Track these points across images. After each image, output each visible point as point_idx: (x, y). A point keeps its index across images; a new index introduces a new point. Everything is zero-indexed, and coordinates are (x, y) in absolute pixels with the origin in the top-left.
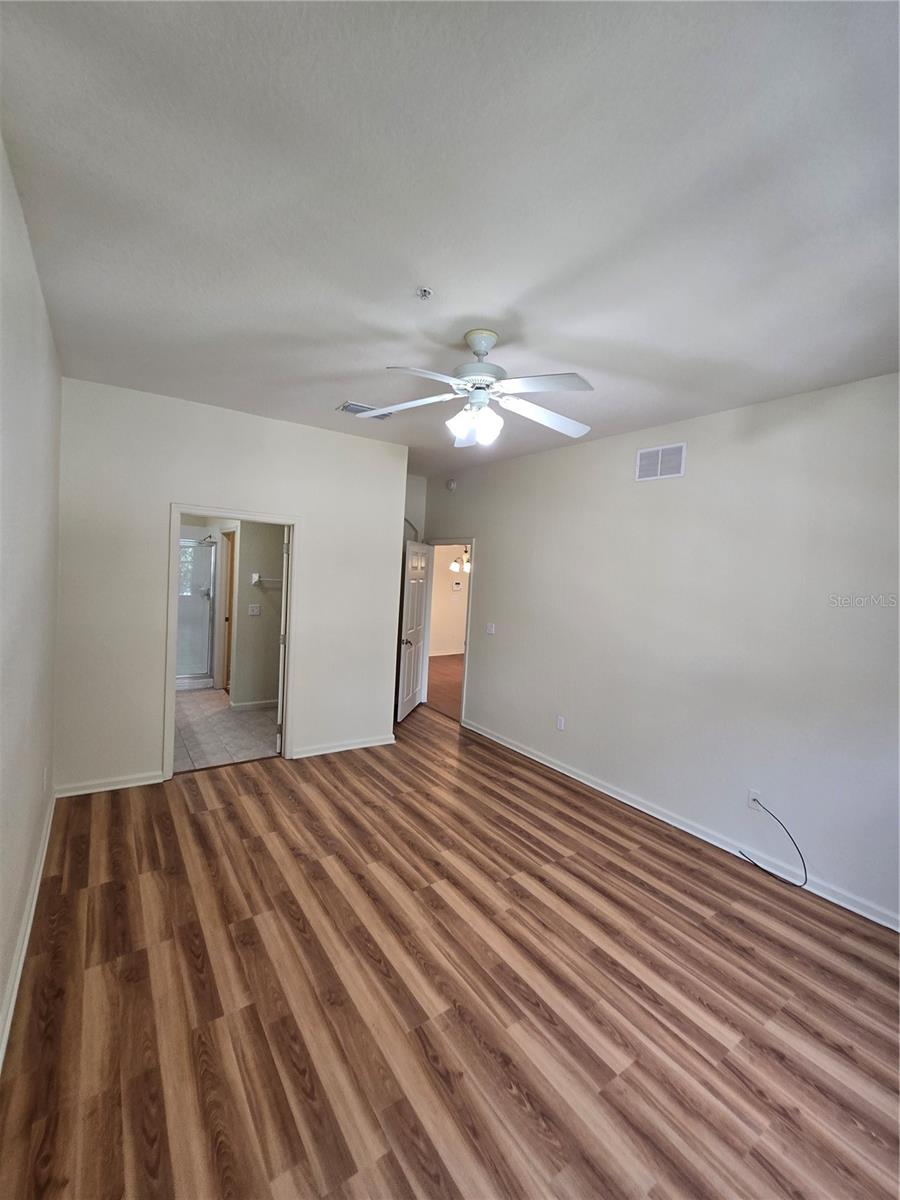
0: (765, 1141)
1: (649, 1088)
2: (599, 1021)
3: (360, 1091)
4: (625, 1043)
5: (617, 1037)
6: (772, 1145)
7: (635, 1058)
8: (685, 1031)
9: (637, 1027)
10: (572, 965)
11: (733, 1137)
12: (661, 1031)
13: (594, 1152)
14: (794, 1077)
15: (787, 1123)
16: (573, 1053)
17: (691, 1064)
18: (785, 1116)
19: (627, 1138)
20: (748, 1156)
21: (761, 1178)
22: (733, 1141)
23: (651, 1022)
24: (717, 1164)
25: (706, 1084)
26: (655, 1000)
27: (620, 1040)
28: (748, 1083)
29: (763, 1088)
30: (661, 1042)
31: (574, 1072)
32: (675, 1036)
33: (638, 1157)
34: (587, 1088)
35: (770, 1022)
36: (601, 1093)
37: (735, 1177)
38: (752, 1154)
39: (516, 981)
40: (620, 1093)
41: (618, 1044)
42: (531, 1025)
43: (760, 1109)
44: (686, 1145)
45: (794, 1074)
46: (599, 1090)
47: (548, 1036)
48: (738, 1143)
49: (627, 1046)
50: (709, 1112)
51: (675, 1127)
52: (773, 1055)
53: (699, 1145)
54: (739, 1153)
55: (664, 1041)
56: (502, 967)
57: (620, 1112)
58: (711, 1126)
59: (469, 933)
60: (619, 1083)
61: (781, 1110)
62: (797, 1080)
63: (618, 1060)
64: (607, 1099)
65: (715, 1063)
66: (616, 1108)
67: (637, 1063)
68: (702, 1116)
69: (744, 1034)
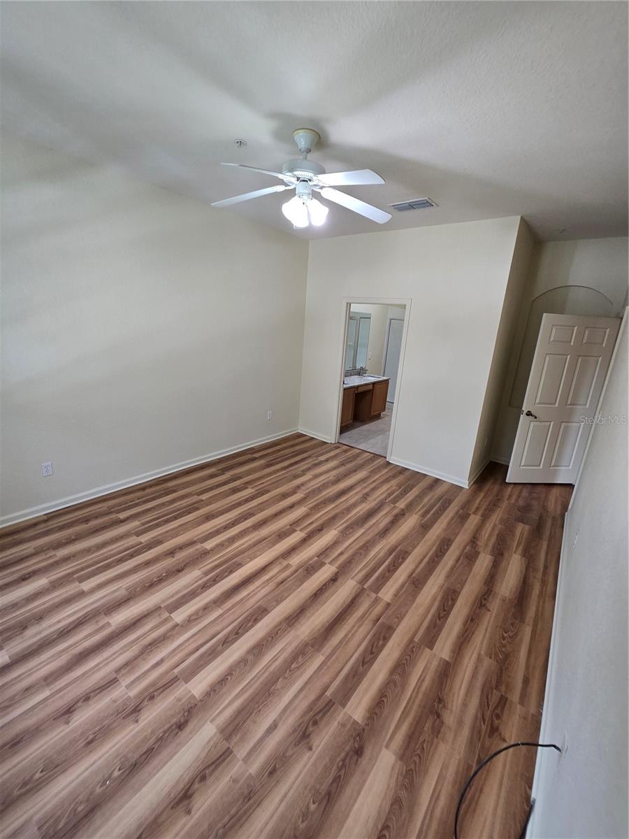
0: (120, 690)
1: (161, 629)
2: (206, 609)
3: (167, 532)
4: (190, 621)
5: (194, 617)
6: (119, 693)
7: (180, 624)
8: (202, 656)
9: (203, 628)
10: (248, 597)
11: (127, 669)
12: (201, 642)
13: (131, 603)
14: (161, 730)
15: (129, 709)
16: (184, 596)
17: (175, 655)
18: (133, 711)
19: (136, 615)
20: (114, 675)
21: (102, 679)
22: (125, 669)
23: (207, 637)
24: (114, 656)
25: (162, 661)
26: (227, 642)
27: (192, 618)
28: (160, 691)
29: (156, 701)
30: (192, 640)
31: (172, 596)
32: (197, 649)
33: (126, 619)
34: (164, 601)
35: (215, 730)
36: (160, 607)
37: (106, 665)
38: (116, 678)
39: (231, 571)
40: (159, 615)
41: (190, 616)
42: (201, 579)
43: (141, 693)
44: (127, 642)
45: (165, 732)
46: (162, 606)
47: (196, 585)
48: (123, 672)
49: (189, 621)
50: (144, 659)
51: (138, 639)
52: (182, 720)
53: (126, 649)
54: (118, 671)
55: (194, 642)
56: (239, 565)
57: (148, 614)
58: (136, 658)
59: (263, 551)
60: (166, 615)
61: (138, 708)
62: (160, 733)
63: (179, 616)
64: (157, 609)
65: (176, 671)
66: (152, 612)
67: (177, 625)
68: (142, 654)
69: (200, 700)
